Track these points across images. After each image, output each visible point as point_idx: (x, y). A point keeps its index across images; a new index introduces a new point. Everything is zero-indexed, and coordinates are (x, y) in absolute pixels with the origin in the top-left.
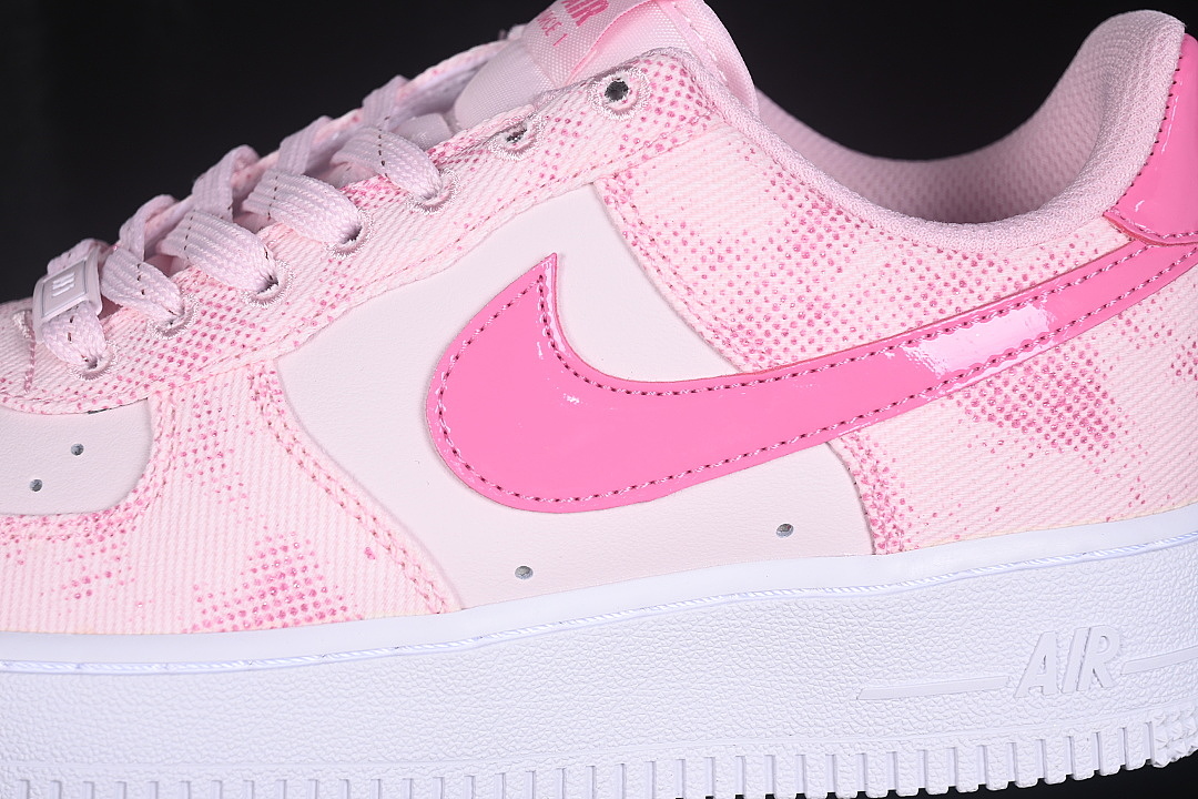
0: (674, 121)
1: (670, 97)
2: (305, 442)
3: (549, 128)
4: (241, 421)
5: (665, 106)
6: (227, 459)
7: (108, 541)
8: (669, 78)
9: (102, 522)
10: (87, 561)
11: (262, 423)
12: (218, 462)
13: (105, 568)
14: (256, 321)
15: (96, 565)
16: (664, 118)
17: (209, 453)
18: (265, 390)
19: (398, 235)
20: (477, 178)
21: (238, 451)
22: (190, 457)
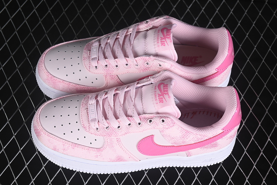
0: (170, 126)
1: (170, 124)
2: (123, 147)
3: (154, 123)
4: (115, 143)
5: (169, 125)
6: (114, 147)
7: (100, 152)
8: (170, 122)
9: (98, 149)
10: (97, 154)
11: (118, 144)
12: (113, 147)
13: (99, 155)
14: (117, 133)
15: (98, 154)
16: (168, 126)
17: (112, 146)
18: (118, 140)
19: (135, 128)
20: (145, 125)
21: (115, 147)
22: (109, 146)
